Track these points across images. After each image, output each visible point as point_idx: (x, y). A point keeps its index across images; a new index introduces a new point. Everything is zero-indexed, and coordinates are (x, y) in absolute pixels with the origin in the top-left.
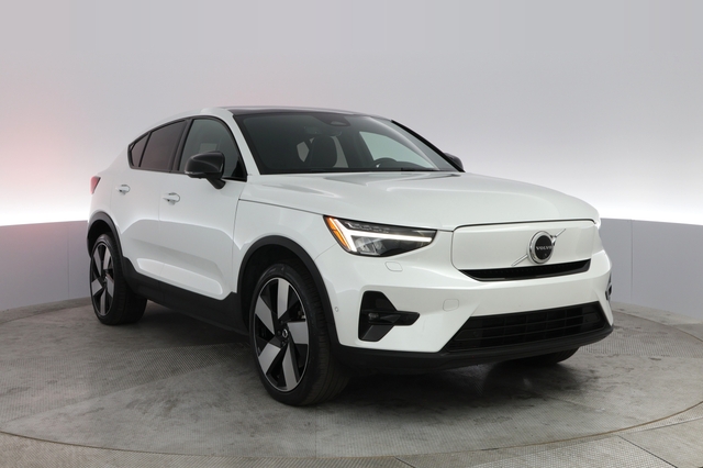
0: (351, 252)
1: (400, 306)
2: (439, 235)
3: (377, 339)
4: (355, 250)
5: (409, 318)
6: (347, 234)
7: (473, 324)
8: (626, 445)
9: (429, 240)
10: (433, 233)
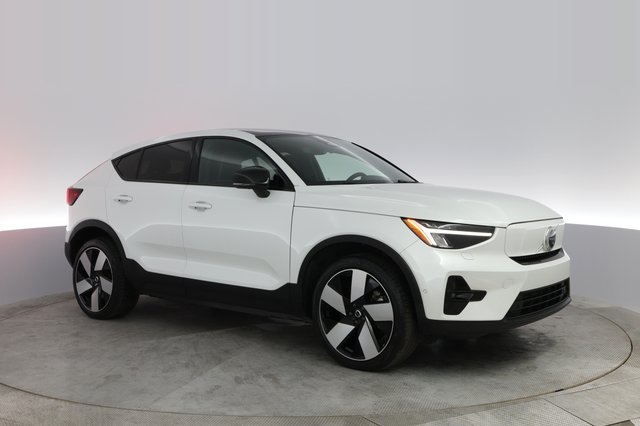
0: (433, 246)
1: (473, 285)
2: (497, 230)
3: (457, 312)
4: (435, 244)
5: (480, 295)
6: (427, 232)
7: (524, 297)
8: (550, 406)
9: (489, 234)
10: (491, 229)
